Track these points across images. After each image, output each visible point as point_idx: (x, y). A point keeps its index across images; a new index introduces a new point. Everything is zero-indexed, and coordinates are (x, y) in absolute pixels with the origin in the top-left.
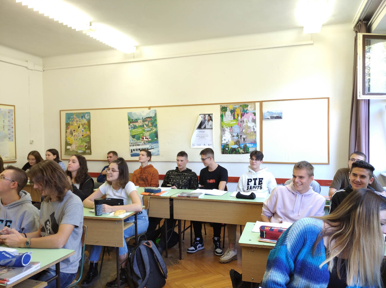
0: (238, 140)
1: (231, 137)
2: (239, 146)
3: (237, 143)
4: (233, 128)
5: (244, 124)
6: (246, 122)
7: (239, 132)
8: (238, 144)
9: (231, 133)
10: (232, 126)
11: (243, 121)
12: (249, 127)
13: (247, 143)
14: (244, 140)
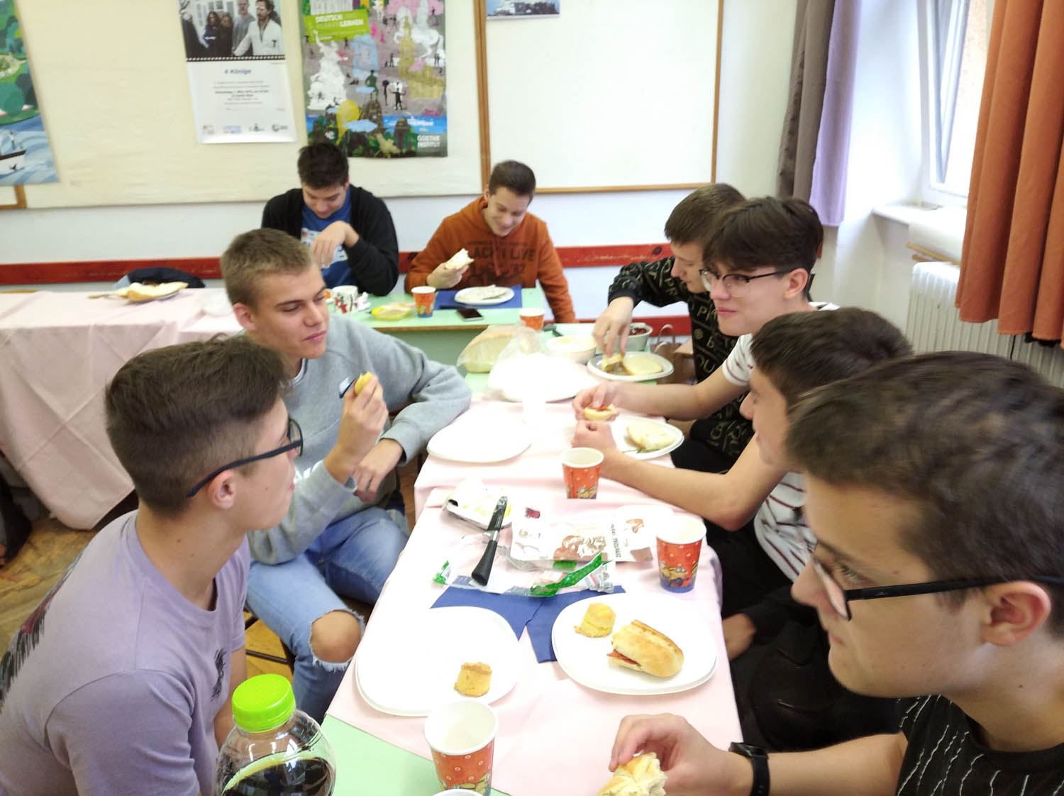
0: (374, 99)
1: (345, 86)
2: (379, 125)
3: (371, 110)
4: (352, 45)
5: (397, 34)
6: (407, 25)
7: (376, 67)
8: (375, 117)
9: (344, 67)
10: (349, 38)
11: (395, 19)
12: (419, 49)
13: (408, 113)
14: (398, 100)
